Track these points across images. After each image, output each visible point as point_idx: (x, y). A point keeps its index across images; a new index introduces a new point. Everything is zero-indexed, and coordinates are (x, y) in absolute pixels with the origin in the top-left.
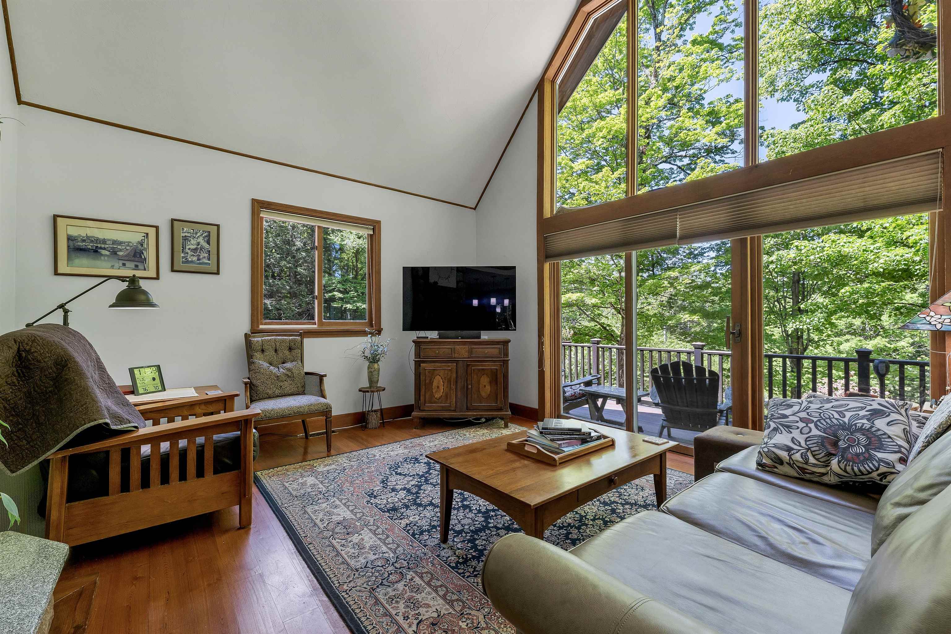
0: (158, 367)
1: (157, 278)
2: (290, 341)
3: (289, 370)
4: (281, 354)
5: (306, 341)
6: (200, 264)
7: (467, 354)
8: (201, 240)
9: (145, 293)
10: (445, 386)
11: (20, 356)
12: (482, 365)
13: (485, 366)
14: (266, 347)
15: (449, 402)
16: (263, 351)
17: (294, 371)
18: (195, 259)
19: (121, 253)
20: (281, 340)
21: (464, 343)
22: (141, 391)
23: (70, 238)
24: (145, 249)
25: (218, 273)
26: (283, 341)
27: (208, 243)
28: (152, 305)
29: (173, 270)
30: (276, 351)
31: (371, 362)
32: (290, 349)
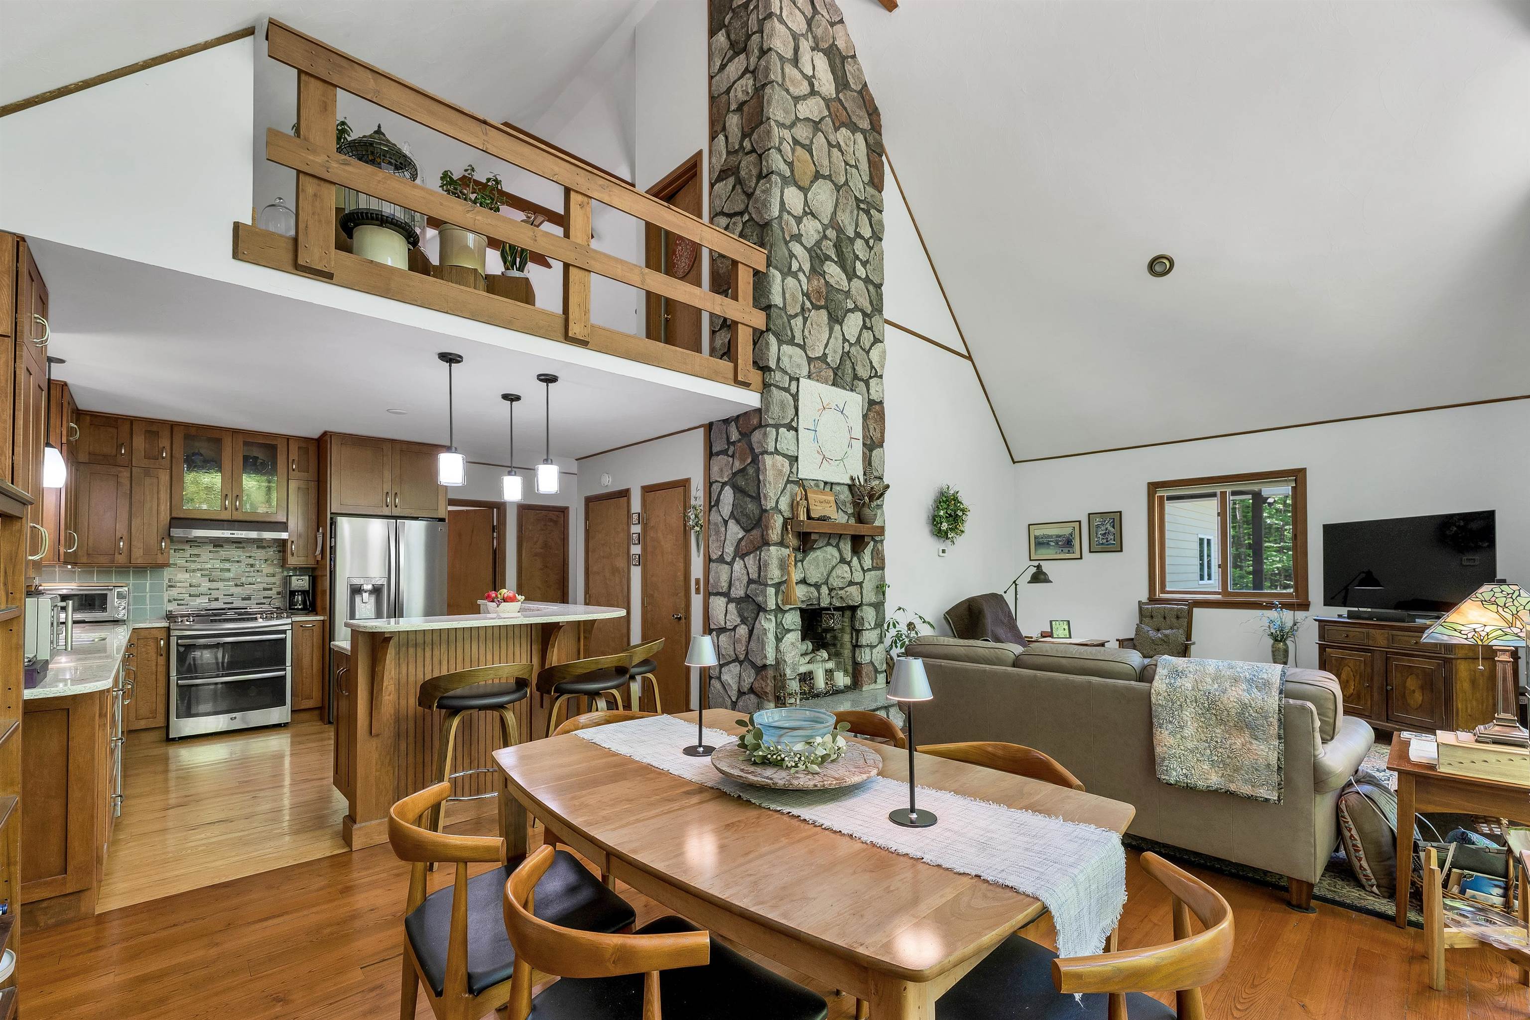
0: (1069, 622)
1: (1081, 558)
2: (1178, 610)
3: (1166, 636)
4: (1168, 622)
5: (1196, 611)
6: (1108, 545)
7: (1386, 642)
8: (1108, 526)
9: (1045, 574)
10: (1356, 682)
11: (970, 608)
12: (1409, 661)
13: (1413, 662)
14: (1154, 614)
15: (1362, 702)
16: (1152, 617)
17: (1171, 637)
18: (1105, 541)
19: (1060, 543)
20: (1170, 608)
21: (1382, 627)
22: (1055, 636)
23: (1036, 537)
24: (1073, 538)
25: (1121, 551)
26: (1172, 609)
27: (1113, 527)
28: (1049, 581)
29: (1090, 552)
30: (1165, 618)
31: (1276, 640)
32: (1178, 617)
